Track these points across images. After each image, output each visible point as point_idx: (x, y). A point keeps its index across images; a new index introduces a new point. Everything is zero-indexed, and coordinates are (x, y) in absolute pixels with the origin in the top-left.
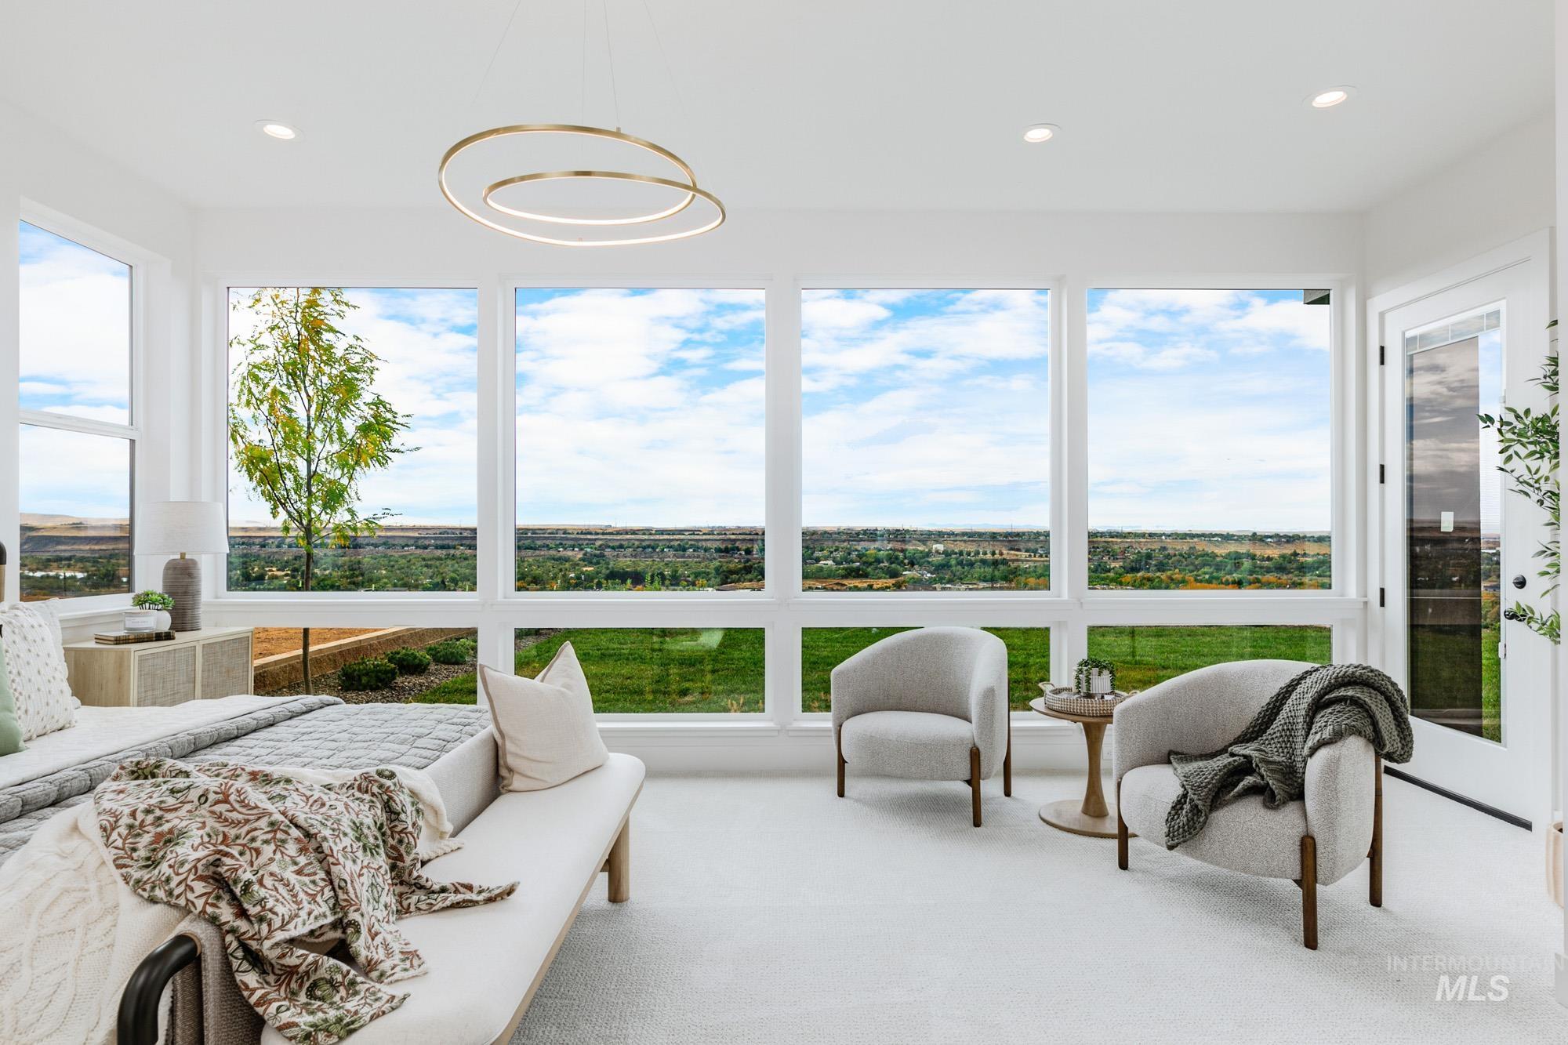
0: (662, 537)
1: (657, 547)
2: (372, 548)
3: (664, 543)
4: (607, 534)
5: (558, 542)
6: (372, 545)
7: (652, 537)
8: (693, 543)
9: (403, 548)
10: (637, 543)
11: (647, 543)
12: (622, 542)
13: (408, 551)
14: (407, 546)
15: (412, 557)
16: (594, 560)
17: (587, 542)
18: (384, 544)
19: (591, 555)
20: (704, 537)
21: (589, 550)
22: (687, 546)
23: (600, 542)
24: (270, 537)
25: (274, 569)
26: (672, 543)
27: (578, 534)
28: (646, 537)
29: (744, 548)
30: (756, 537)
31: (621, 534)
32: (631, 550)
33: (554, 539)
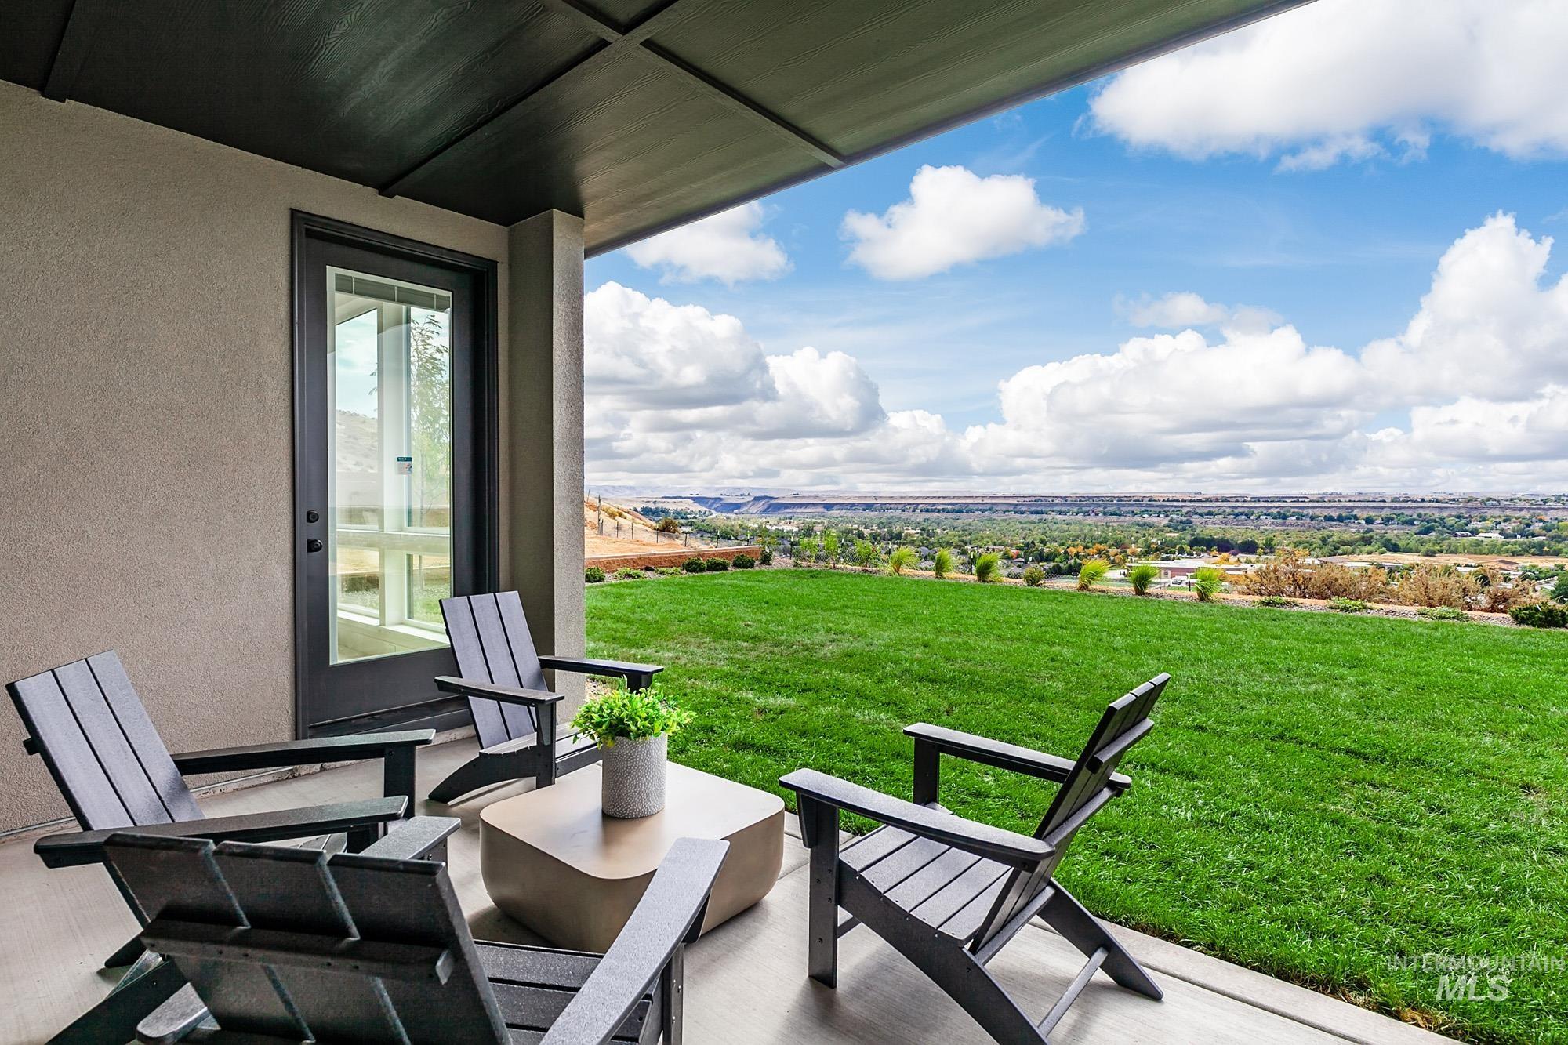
0: (1257, 504)
1: (1252, 515)
2: (980, 512)
3: (1260, 510)
4: (1194, 501)
5: (1143, 509)
6: (980, 510)
7: (1246, 504)
8: (1296, 510)
9: (1004, 513)
10: (1228, 510)
11: (1241, 510)
12: (1211, 509)
13: (1008, 515)
14: (1008, 511)
15: (1011, 521)
16: (1180, 527)
17: (1173, 508)
18: (990, 509)
19: (1177, 521)
20: (1311, 504)
21: (1175, 516)
22: (1288, 514)
23: (1188, 509)
24: (909, 504)
25: (910, 528)
26: (1270, 511)
27: (1164, 501)
28: (1239, 504)
29: (1365, 516)
30: (1382, 504)
31: (1211, 501)
32: (1221, 517)
33: (1141, 506)
